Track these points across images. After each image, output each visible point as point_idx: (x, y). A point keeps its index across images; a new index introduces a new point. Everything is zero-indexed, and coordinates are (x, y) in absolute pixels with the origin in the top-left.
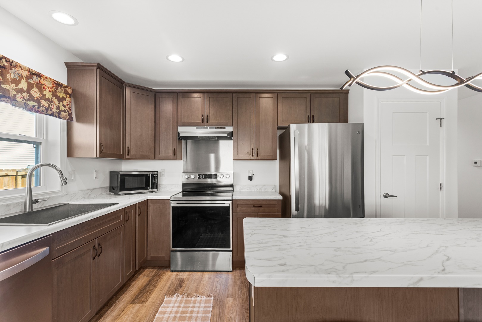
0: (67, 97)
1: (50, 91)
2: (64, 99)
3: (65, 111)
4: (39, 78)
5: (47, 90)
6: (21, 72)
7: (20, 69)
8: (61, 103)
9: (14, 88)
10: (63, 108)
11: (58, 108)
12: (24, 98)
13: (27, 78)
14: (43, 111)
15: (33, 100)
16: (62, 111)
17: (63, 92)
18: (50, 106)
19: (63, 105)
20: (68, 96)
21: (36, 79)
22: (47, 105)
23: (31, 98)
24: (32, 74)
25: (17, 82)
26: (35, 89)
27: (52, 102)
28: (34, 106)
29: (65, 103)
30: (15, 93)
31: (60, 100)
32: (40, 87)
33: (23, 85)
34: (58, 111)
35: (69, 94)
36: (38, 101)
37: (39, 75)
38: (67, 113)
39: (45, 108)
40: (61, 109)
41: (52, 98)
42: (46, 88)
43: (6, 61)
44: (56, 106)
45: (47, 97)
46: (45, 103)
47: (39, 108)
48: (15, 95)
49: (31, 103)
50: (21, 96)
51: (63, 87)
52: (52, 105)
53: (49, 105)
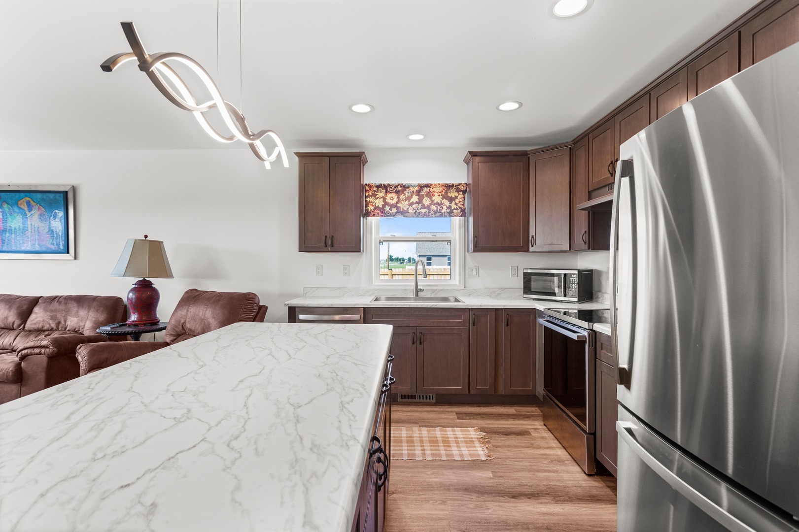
0: (459, 194)
1: (439, 196)
2: (456, 197)
3: (457, 209)
4: (429, 188)
5: (436, 195)
6: (413, 189)
7: (411, 188)
8: (454, 202)
9: (408, 203)
10: (455, 207)
11: (450, 207)
12: (414, 209)
13: (418, 192)
14: (432, 214)
15: (425, 208)
16: (454, 209)
17: (455, 191)
18: (439, 208)
19: (456, 204)
20: (461, 193)
21: (426, 190)
22: (436, 209)
23: (423, 207)
24: (421, 187)
25: (409, 198)
26: (425, 198)
27: (442, 204)
28: (425, 212)
29: (457, 201)
30: (408, 207)
31: (451, 200)
32: (430, 195)
33: (415, 199)
34: (448, 211)
35: (461, 191)
36: (428, 207)
37: (428, 186)
38: (459, 210)
39: (434, 211)
40: (452, 208)
41: (441, 201)
42: (435, 194)
43: (401, 187)
44: (447, 207)
45: (435, 202)
46: (434, 208)
47: (429, 213)
48: (408, 209)
49: (423, 211)
50: (412, 208)
51: (456, 186)
52: (441, 207)
53: (437, 208)
